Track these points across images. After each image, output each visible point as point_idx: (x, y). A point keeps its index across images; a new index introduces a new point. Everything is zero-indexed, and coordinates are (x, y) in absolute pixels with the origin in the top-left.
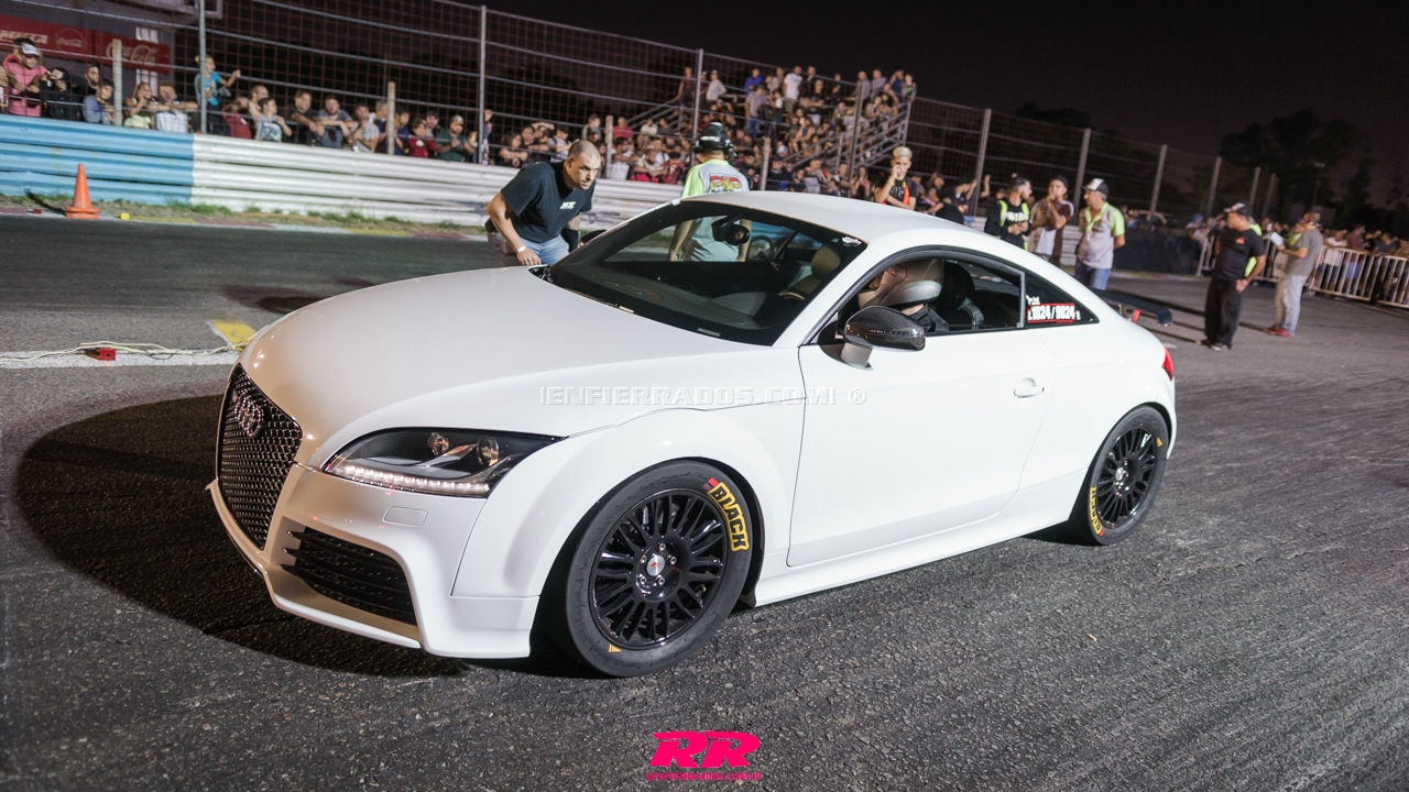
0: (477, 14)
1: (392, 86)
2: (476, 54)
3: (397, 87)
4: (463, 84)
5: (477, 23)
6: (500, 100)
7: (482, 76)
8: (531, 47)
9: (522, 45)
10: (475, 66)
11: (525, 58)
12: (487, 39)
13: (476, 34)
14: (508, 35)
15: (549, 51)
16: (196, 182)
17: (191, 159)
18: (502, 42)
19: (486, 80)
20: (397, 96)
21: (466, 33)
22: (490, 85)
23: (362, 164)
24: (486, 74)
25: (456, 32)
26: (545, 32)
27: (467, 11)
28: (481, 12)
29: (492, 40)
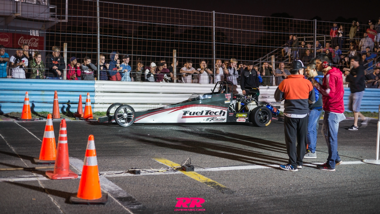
0: (211, 15)
1: (175, 51)
2: (211, 33)
3: (177, 52)
4: (206, 47)
5: (211, 19)
6: (223, 53)
7: (214, 42)
8: (235, 27)
9: (231, 27)
10: (211, 39)
11: (233, 33)
12: (215, 26)
13: (211, 24)
14: (225, 23)
15: (244, 28)
16: (96, 102)
17: (94, 92)
19: (216, 44)
20: (177, 56)
21: (206, 24)
22: (218, 47)
23: (163, 88)
24: (216, 42)
25: (202, 24)
26: (242, 20)
27: (206, 14)
28: (213, 13)
29: (218, 26)
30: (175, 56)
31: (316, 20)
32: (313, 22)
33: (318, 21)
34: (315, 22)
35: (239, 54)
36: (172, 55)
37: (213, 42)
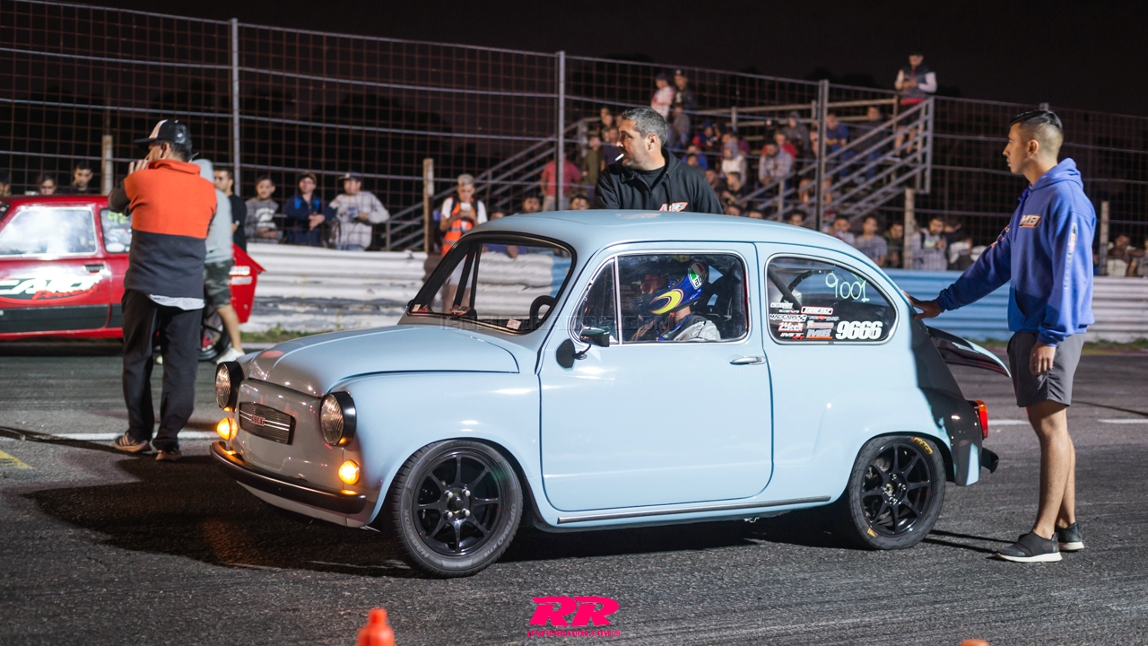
0: (226, 30)
1: (108, 139)
2: (227, 85)
3: (114, 142)
4: (210, 130)
5: (226, 44)
6: (264, 149)
7: (236, 116)
8: (304, 70)
9: (291, 68)
10: (226, 104)
11: (297, 87)
12: (240, 64)
13: (226, 59)
14: (271, 55)
15: (331, 73)
18: (262, 67)
19: (241, 120)
20: (114, 155)
21: (210, 60)
22: (247, 129)
24: (240, 113)
25: (196, 58)
26: (325, 48)
27: (210, 27)
28: (231, 27)
29: (248, 65)
30: (108, 154)
31: (562, 55)
32: (553, 59)
33: (568, 57)
34: (558, 59)
35: (317, 153)
36: (98, 151)
37: (232, 112)
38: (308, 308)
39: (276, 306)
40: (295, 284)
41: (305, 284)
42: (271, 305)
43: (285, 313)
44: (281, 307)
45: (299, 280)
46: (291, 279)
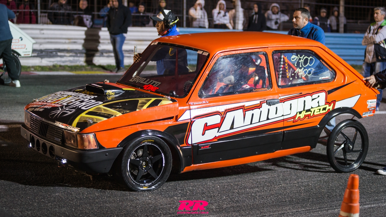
38: (71, 54)
39: (56, 53)
40: (65, 43)
41: (69, 43)
42: (54, 53)
43: (61, 56)
44: (59, 54)
45: (67, 41)
46: (63, 41)
